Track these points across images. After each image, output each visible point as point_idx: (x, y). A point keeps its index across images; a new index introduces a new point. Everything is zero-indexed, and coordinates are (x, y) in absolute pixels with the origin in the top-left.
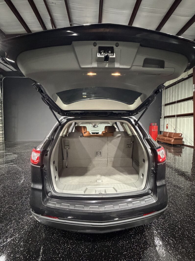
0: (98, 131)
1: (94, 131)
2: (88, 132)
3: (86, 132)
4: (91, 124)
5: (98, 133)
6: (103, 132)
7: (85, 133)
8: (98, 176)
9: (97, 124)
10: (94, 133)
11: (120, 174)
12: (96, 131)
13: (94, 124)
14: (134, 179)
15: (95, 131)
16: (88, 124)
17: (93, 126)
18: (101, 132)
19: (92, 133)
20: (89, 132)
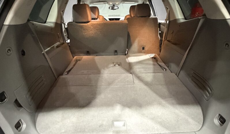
0: (119, 16)
1: (112, 16)
2: (101, 18)
3: (98, 17)
4: (107, 5)
5: (119, 19)
6: (126, 17)
7: (97, 19)
8: (118, 110)
9: (117, 3)
10: (113, 19)
11: (160, 104)
12: (116, 16)
13: (111, 3)
14: (192, 118)
15: (114, 16)
16: (103, 3)
17: (111, 8)
18: (124, 18)
19: (110, 19)
20: (103, 17)
